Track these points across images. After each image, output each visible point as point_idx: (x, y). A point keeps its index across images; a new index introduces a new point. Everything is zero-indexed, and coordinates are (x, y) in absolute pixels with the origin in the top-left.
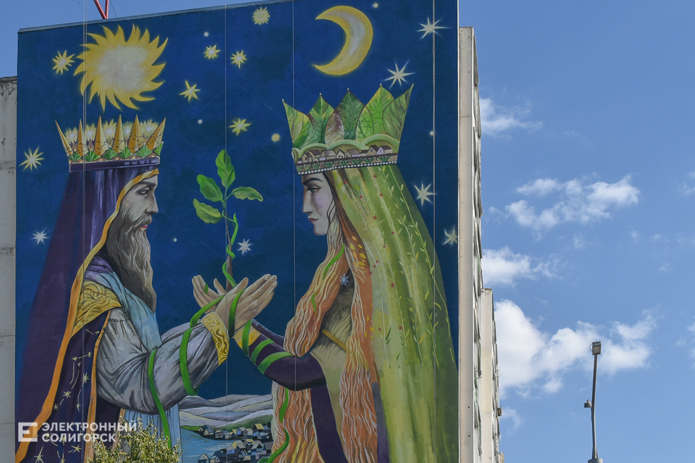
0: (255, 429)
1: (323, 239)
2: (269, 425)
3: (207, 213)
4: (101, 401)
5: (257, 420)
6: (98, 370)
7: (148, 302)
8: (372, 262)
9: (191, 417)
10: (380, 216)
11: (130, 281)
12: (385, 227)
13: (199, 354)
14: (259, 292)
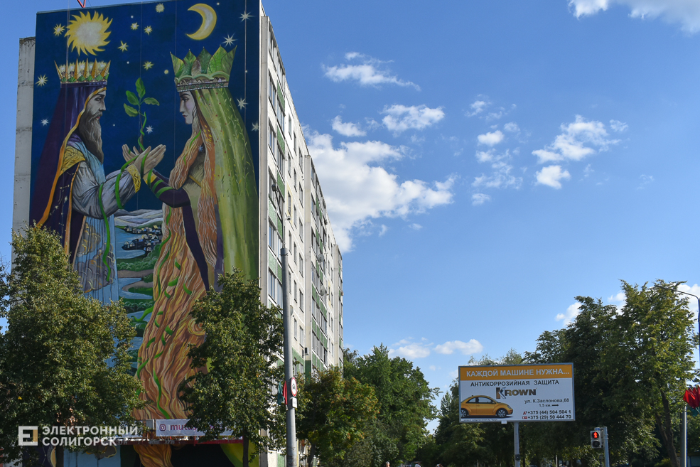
0: (153, 228)
1: (190, 126)
2: (161, 226)
3: (130, 111)
4: (74, 211)
5: (154, 224)
6: (73, 195)
7: (99, 158)
8: (215, 139)
9: (121, 221)
10: (219, 115)
11: (91, 147)
12: (222, 121)
13: (125, 187)
14: (156, 154)
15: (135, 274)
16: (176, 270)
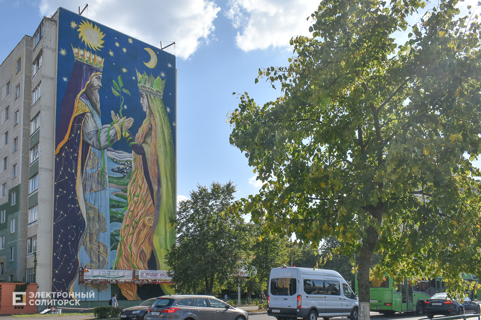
0: (128, 163)
1: (145, 113)
2: (131, 163)
3: (116, 94)
4: (83, 140)
5: (128, 161)
6: (83, 131)
7: (99, 114)
8: (157, 124)
9: (111, 154)
11: (93, 105)
12: (159, 115)
13: (113, 135)
14: (129, 122)
15: (118, 187)
16: (139, 188)
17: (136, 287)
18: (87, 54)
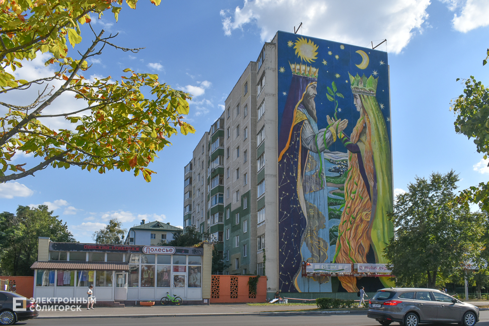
0: (344, 163)
1: (359, 112)
2: (347, 162)
3: (330, 98)
4: (302, 146)
5: (344, 160)
6: (301, 137)
7: (315, 120)
8: (371, 122)
9: (327, 156)
10: (372, 110)
11: (310, 113)
12: (373, 113)
13: (328, 138)
14: (344, 123)
15: (335, 185)
16: (355, 186)
17: (355, 279)
18: (303, 67)
